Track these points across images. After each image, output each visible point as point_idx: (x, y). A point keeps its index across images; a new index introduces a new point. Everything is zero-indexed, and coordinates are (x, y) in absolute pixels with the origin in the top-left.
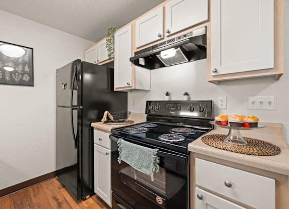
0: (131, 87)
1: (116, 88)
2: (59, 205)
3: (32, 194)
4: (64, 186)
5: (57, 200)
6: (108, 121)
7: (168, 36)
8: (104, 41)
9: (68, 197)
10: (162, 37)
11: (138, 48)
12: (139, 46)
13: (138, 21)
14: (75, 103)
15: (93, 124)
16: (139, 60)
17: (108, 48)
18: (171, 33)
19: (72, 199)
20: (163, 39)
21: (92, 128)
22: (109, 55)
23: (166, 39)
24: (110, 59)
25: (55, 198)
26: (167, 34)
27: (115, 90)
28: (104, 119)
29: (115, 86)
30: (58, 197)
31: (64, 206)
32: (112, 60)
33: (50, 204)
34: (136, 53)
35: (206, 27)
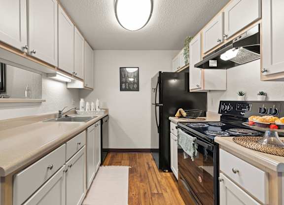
0: (201, 88)
1: (191, 90)
2: (149, 168)
3: (137, 157)
4: (154, 160)
5: (149, 165)
6: (181, 116)
7: (227, 39)
8: (183, 51)
9: (155, 166)
10: (221, 41)
11: (205, 53)
12: (206, 52)
13: (204, 30)
14: (158, 102)
15: (170, 118)
16: (209, 62)
17: (185, 56)
18: (229, 37)
19: (157, 168)
20: (223, 43)
21: (170, 121)
22: (186, 62)
23: (226, 42)
24: (186, 65)
25: (148, 163)
26: (225, 38)
27: (190, 91)
28: (178, 114)
29: (191, 88)
30: (150, 164)
31: (152, 169)
32: (187, 66)
33: (144, 165)
34: (203, 58)
35: (259, 24)
